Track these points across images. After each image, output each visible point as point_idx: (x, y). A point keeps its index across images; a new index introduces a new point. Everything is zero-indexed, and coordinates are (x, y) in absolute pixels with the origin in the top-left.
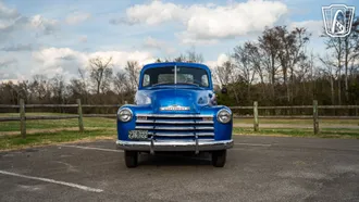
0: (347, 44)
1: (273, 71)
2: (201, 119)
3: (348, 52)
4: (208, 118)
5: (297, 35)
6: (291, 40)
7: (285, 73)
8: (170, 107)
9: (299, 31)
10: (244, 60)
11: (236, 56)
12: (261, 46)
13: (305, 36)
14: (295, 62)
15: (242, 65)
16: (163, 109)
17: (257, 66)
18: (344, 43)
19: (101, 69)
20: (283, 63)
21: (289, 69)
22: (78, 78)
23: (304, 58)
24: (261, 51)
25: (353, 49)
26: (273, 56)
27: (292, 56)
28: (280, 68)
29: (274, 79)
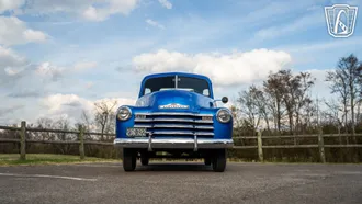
0: (352, 88)
1: (278, 116)
2: (201, 118)
3: (353, 97)
4: (208, 117)
5: (302, 80)
6: (295, 84)
7: (290, 117)
8: (169, 106)
9: (304, 76)
10: (249, 104)
11: (241, 101)
12: (266, 91)
13: (309, 80)
14: (300, 106)
15: (248, 110)
16: (162, 107)
17: (262, 110)
18: (348, 88)
19: (106, 113)
20: (289, 108)
21: (294, 113)
22: (82, 122)
23: (310, 102)
24: (266, 96)
25: (358, 94)
26: (279, 101)
27: (297, 100)
28: (286, 112)
29: (279, 123)
